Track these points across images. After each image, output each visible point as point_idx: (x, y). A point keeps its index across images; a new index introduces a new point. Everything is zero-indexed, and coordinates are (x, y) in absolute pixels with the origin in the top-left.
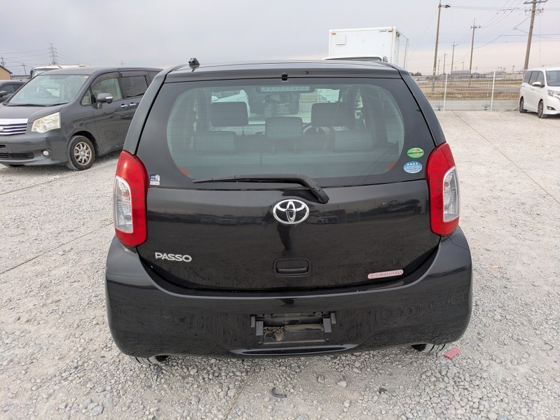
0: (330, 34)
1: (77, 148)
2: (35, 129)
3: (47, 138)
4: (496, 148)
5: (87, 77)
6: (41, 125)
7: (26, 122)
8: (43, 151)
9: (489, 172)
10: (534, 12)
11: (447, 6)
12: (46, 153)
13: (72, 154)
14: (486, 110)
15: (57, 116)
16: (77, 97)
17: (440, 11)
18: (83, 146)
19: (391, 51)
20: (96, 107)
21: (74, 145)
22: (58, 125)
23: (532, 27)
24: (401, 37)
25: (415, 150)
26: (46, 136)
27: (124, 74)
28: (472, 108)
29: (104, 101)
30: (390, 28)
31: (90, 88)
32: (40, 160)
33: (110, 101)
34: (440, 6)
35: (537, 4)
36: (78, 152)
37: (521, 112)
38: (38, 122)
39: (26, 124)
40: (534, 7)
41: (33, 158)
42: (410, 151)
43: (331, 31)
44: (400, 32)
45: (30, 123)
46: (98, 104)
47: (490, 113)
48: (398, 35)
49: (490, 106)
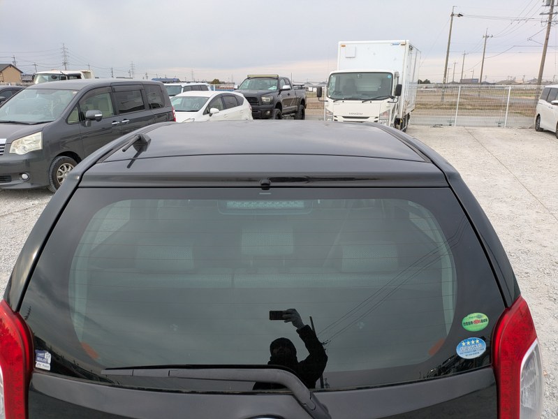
0: (339, 46)
1: (60, 170)
2: (14, 150)
3: (26, 160)
4: (516, 178)
5: (75, 92)
6: (21, 146)
7: (4, 143)
8: (21, 174)
9: (512, 212)
10: (550, 23)
11: (460, 15)
12: (25, 176)
13: (54, 177)
14: (499, 126)
15: (38, 136)
16: (63, 115)
17: (452, 20)
18: (67, 167)
19: (404, 65)
20: (84, 125)
21: (56, 167)
22: (39, 146)
23: (547, 39)
24: (414, 50)
25: (474, 317)
26: (25, 158)
27: (117, 89)
28: (484, 124)
29: (93, 119)
30: (403, 41)
31: (78, 104)
32: (17, 184)
33: (99, 119)
34: (453, 15)
35: (553, 15)
36: (61, 174)
37: (537, 130)
38: (18, 143)
39: (4, 145)
40: (551, 18)
41: (10, 181)
42: (466, 320)
43: (340, 43)
44: (413, 45)
45: (9, 144)
46: (87, 122)
47: (503, 131)
48: (411, 48)
49: (504, 122)
